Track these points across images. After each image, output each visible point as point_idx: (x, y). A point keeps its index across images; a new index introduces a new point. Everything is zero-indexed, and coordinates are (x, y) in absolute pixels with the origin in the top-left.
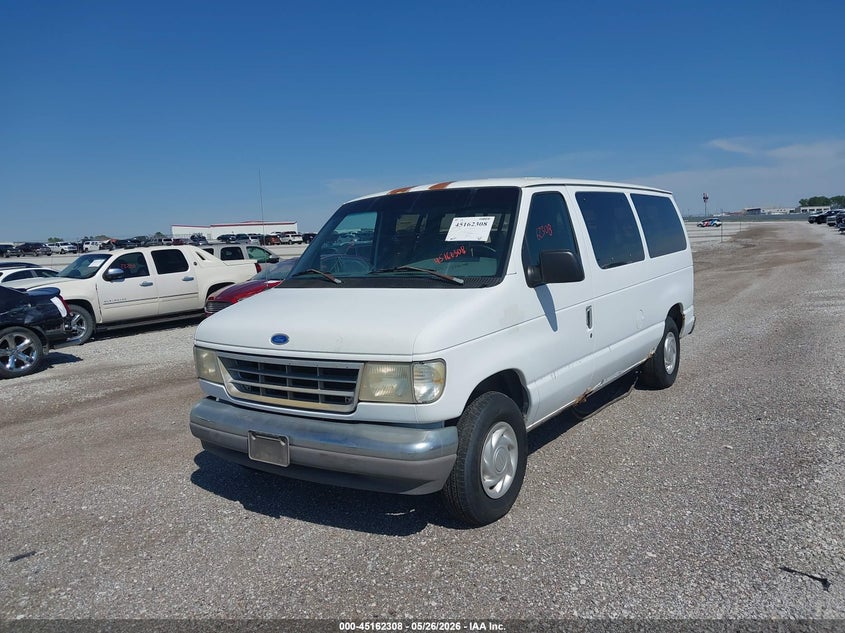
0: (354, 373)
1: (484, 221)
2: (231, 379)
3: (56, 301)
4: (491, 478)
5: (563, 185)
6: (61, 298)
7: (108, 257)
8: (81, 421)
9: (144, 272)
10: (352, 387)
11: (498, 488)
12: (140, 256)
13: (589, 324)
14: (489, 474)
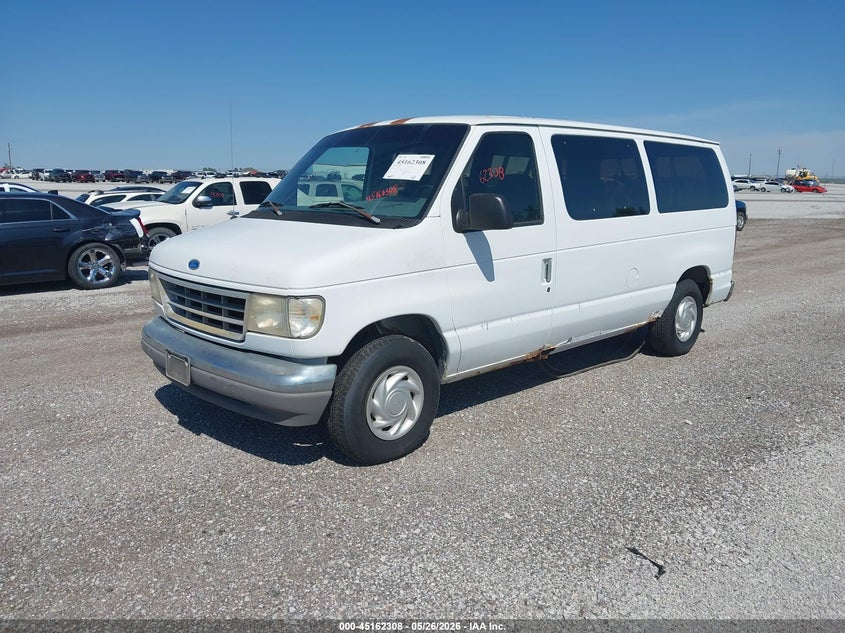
0: (241, 303)
1: (423, 160)
2: (168, 300)
3: (134, 222)
4: (384, 419)
5: (537, 126)
6: (139, 220)
7: (198, 185)
8: (114, 332)
9: (232, 201)
10: (240, 316)
11: (392, 432)
12: (229, 186)
13: (548, 277)
14: (381, 416)
